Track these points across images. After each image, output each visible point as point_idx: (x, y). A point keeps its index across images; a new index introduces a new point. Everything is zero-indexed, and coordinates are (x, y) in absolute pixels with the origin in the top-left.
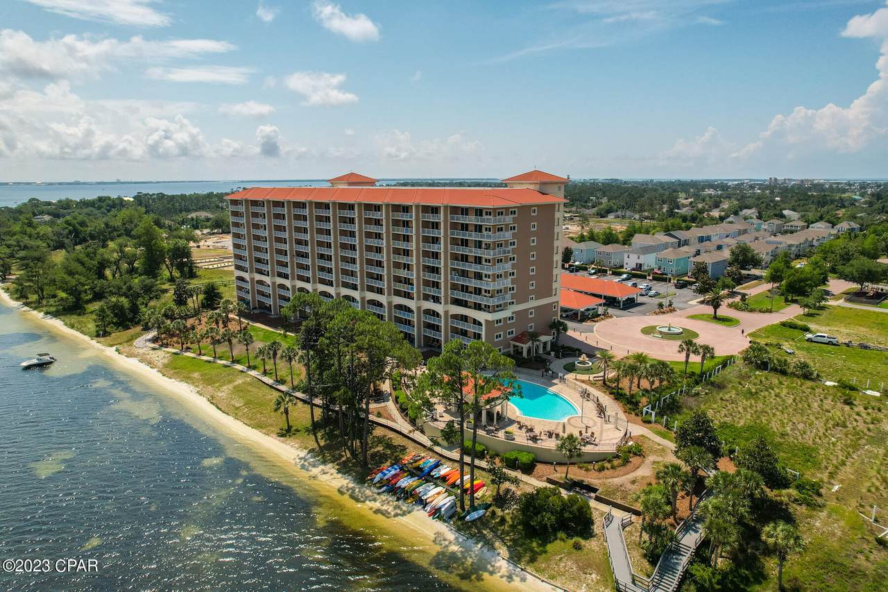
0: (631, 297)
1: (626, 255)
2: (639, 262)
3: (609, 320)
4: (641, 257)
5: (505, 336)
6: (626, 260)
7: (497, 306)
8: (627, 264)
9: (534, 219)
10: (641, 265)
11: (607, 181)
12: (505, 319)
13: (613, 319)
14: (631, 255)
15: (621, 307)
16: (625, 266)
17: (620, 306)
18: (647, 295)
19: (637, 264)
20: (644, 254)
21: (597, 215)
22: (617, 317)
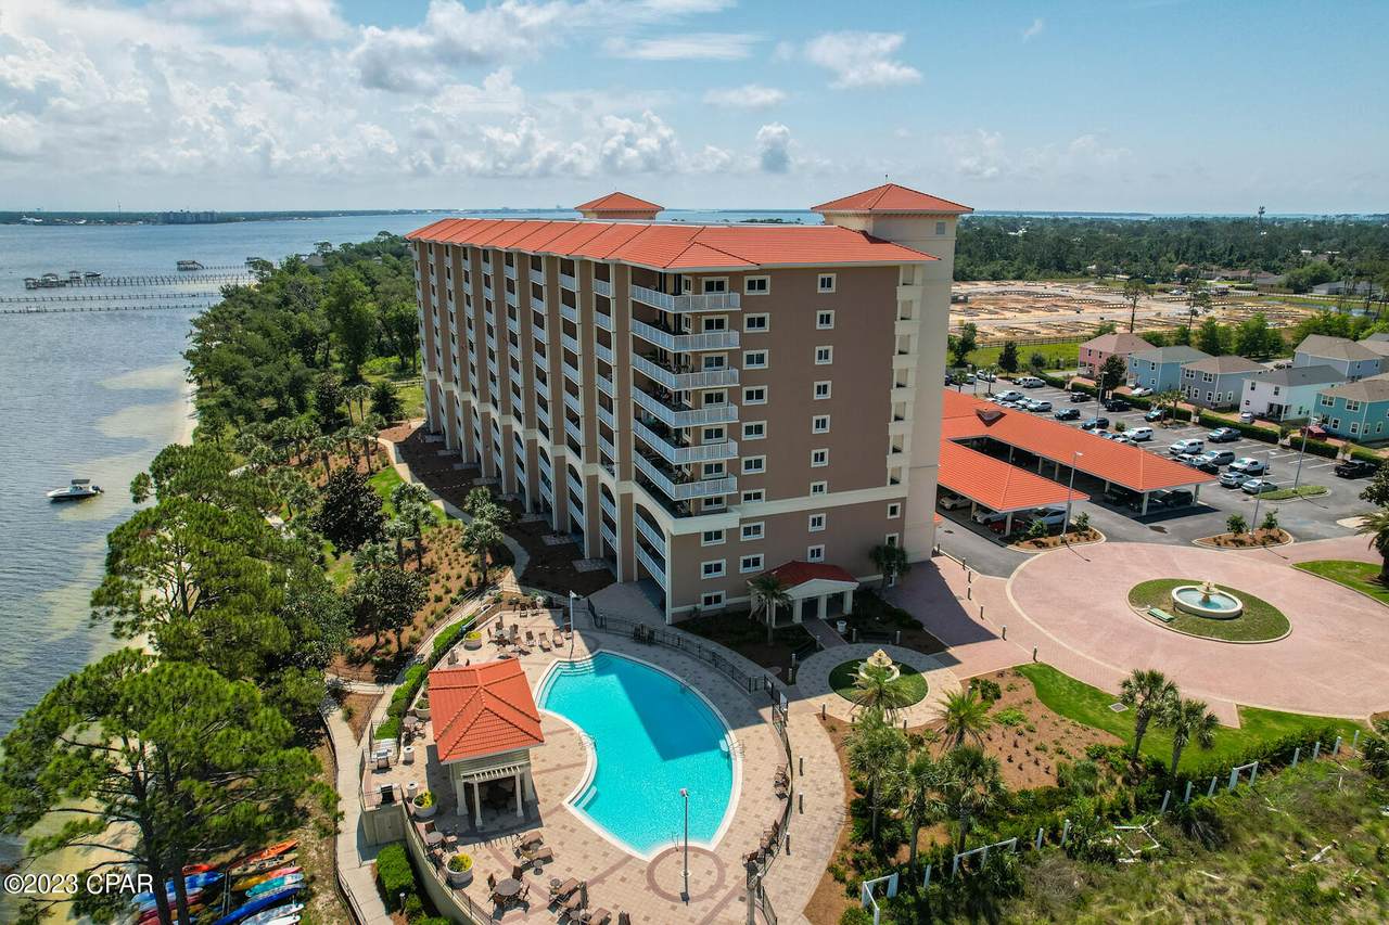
0: (1184, 489)
1: (1247, 384)
2: (1277, 401)
3: (1081, 547)
4: (1284, 390)
5: (732, 567)
6: (1246, 394)
7: (709, 502)
8: (1248, 403)
9: (827, 301)
10: (1280, 407)
11: (1377, 219)
12: (732, 532)
13: (1094, 544)
14: (1259, 385)
15: (1144, 513)
16: (1243, 407)
17: (1140, 510)
18: (1240, 486)
19: (1271, 406)
20: (1291, 383)
21: (1288, 287)
22: (1111, 538)
